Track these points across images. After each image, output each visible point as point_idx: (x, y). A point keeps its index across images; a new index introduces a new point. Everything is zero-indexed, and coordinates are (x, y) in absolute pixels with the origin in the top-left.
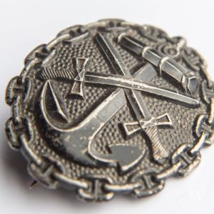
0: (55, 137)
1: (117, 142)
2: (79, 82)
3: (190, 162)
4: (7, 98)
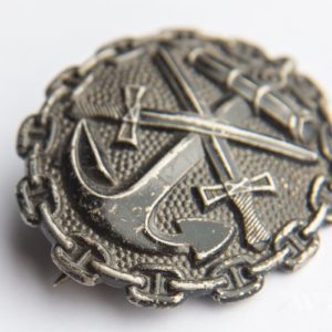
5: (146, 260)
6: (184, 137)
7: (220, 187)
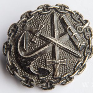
0: (19, 58)
1: (42, 66)
2: (37, 37)
3: (68, 80)
4: (8, 33)
5: (28, 75)
6: (49, 44)
7: (52, 61)
